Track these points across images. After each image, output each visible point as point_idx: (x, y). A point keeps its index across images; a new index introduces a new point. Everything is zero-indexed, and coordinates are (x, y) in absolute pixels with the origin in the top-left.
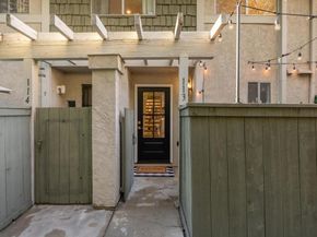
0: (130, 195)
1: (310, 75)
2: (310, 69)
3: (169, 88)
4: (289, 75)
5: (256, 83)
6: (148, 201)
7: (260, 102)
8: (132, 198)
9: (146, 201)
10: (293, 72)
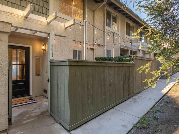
0: (13, 119)
1: (93, 49)
2: (94, 47)
3: (29, 48)
4: (88, 48)
5: (76, 50)
6: (29, 118)
7: (78, 59)
8: (15, 121)
9: (27, 119)
10: (89, 47)
